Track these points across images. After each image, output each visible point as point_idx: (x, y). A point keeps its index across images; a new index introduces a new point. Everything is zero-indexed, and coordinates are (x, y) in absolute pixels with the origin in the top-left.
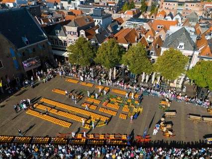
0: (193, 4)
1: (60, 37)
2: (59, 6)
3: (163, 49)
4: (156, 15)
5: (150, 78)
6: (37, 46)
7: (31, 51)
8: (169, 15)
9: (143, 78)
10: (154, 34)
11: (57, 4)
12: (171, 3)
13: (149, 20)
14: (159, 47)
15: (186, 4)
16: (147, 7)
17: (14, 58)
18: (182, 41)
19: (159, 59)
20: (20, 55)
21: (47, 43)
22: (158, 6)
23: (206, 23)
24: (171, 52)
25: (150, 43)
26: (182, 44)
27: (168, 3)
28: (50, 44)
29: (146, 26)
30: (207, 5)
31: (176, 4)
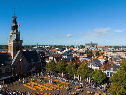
0: (121, 52)
1: (46, 61)
2: (56, 53)
4: (99, 57)
6: (36, 63)
7: (33, 65)
11: (55, 52)
12: (109, 52)
15: (117, 52)
17: (26, 66)
20: (28, 65)
21: (40, 63)
26: (92, 64)
27: (107, 52)
28: (41, 63)
31: (112, 52)
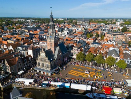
0: (120, 35)
3: (108, 56)
4: (103, 40)
5: (104, 65)
8: (109, 41)
9: (102, 65)
10: (104, 49)
12: (110, 35)
13: (101, 43)
14: (106, 55)
15: (117, 35)
16: (99, 35)
18: (114, 54)
19: (106, 59)
20: (63, 57)
22: (104, 34)
23: (125, 45)
24: (110, 57)
25: (103, 54)
26: (114, 55)
27: (109, 35)
29: (100, 46)
30: (128, 34)
31: (112, 35)
